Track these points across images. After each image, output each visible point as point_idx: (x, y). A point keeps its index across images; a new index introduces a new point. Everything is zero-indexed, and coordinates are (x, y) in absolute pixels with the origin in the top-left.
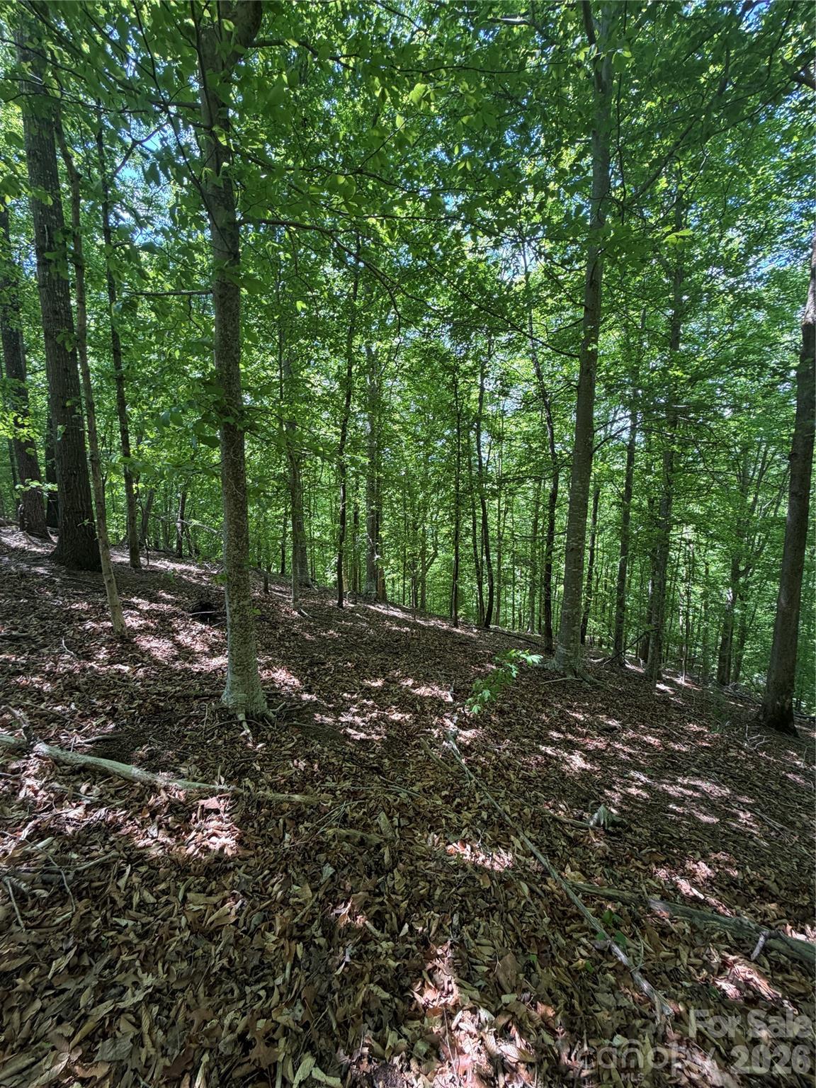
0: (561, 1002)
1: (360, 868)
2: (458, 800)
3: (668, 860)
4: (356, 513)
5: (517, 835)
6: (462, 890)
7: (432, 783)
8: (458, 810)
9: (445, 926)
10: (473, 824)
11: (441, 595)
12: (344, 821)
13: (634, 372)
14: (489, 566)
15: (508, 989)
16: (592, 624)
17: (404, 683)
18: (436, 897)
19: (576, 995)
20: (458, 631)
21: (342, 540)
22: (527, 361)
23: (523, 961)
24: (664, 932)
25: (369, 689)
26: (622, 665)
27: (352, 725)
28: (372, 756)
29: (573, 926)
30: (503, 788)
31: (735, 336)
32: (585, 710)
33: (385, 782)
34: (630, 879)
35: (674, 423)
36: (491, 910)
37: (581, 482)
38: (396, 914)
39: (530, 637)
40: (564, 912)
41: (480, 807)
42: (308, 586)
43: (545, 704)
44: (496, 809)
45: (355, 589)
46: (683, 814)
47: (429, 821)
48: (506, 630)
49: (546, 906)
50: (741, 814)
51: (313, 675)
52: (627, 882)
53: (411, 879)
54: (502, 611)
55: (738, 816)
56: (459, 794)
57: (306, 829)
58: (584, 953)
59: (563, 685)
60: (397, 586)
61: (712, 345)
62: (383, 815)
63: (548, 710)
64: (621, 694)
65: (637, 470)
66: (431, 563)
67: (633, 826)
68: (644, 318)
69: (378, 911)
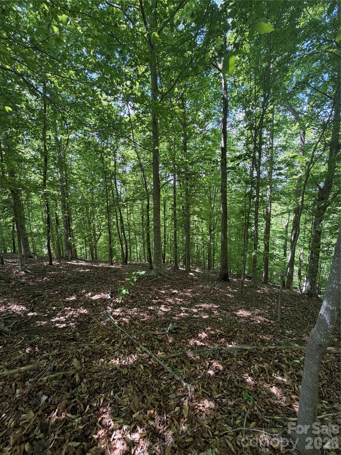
0: (156, 406)
1: (63, 389)
2: (113, 340)
3: (193, 336)
4: (57, 218)
5: (139, 346)
6: (114, 379)
7: (101, 337)
8: (113, 345)
9: (107, 398)
10: (120, 348)
11: (105, 252)
12: (54, 370)
13: (173, 159)
14: (125, 237)
15: (135, 411)
16: (167, 255)
17: (87, 295)
18: (103, 387)
19: (162, 400)
20: (113, 267)
21: (49, 231)
22: (133, 151)
23: (141, 397)
24: (192, 362)
25: (68, 302)
26: (178, 269)
27: (58, 322)
28: (70, 334)
29: (161, 374)
30: (133, 329)
31: (204, 149)
32: (165, 289)
33: (77, 344)
34: (181, 347)
35: (187, 179)
36: (128, 382)
37: (157, 201)
38: (83, 403)
39: (144, 264)
40: (157, 370)
41: (123, 340)
42: (31, 257)
43: (150, 290)
44: (130, 338)
45: (60, 255)
46: (198, 318)
47: (99, 354)
48: (134, 263)
49: (150, 371)
50: (215, 312)
51: (35, 303)
52: (180, 349)
53: (91, 383)
54: (132, 255)
55: (214, 313)
56: (113, 338)
57: (30, 382)
58: (164, 382)
59: (157, 281)
60: (83, 251)
61: (197, 151)
62: (75, 360)
63: (151, 292)
64: (178, 279)
65: (177, 196)
66: (99, 239)
67: (182, 328)
68: (175, 139)
69: (73, 406)
